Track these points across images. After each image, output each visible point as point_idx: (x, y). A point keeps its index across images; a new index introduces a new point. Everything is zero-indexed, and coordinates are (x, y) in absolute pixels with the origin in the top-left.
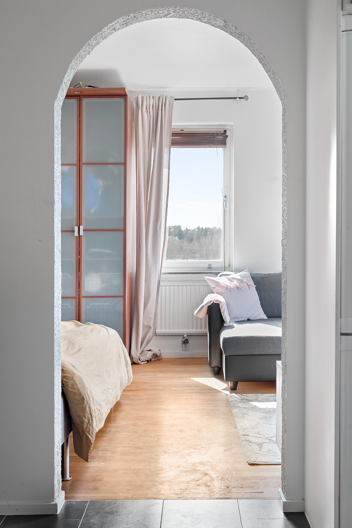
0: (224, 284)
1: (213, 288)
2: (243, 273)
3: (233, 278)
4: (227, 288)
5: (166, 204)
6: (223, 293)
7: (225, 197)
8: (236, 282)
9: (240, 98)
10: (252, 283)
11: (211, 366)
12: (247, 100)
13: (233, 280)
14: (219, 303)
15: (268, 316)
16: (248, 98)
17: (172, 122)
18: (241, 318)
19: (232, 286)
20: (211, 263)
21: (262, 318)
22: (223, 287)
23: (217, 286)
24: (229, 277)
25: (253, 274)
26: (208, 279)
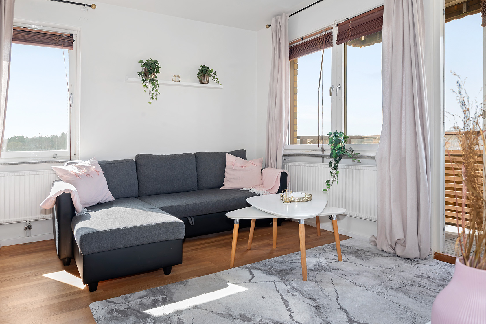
0: (73, 172)
1: (61, 176)
2: (91, 161)
3: (81, 165)
4: (76, 175)
5: (5, 95)
6: (72, 181)
7: (71, 94)
8: (85, 170)
9: (88, 5)
10: (100, 169)
11: (60, 259)
12: (95, 8)
13: (82, 168)
14: (70, 192)
15: (116, 198)
16: (96, 7)
17: (14, 17)
18: (91, 203)
19: (81, 173)
20: (56, 153)
21: (111, 200)
22: (72, 175)
23: (66, 174)
24: (77, 165)
25: (100, 161)
26: (55, 168)
